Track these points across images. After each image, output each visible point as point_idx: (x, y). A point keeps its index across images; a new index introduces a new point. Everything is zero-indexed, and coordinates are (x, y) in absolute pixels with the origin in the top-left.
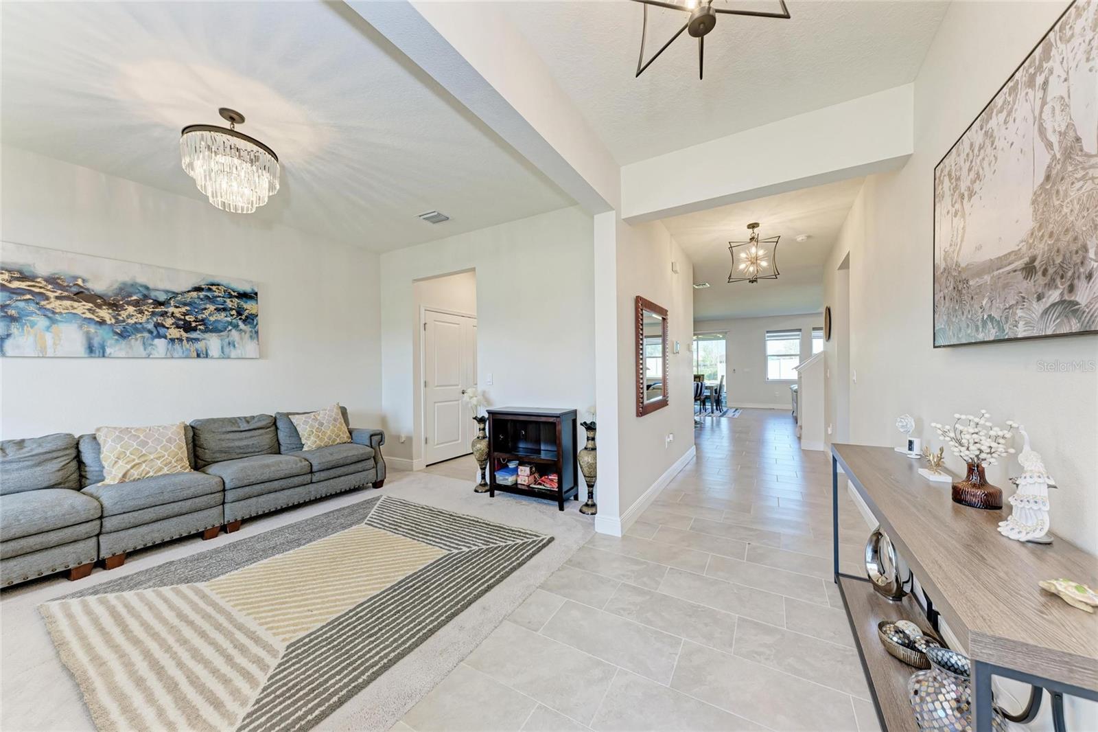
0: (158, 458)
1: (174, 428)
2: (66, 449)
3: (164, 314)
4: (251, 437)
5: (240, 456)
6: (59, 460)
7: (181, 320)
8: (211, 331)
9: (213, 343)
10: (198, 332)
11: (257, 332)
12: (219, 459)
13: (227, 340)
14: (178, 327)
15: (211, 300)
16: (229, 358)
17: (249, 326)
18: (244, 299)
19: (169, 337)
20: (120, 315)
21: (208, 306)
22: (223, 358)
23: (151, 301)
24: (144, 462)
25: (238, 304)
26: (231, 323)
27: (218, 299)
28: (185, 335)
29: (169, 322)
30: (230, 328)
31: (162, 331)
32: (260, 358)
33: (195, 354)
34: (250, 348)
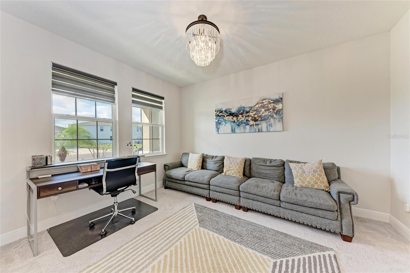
0: (233, 170)
1: (241, 159)
2: (220, 161)
3: (248, 116)
4: (270, 170)
5: (264, 178)
6: (219, 163)
7: (253, 117)
8: (263, 120)
9: (264, 125)
10: (259, 121)
11: (282, 118)
12: (256, 176)
13: (269, 123)
14: (253, 120)
15: (263, 107)
16: (270, 131)
17: (278, 115)
18: (276, 103)
19: (250, 124)
20: (238, 119)
21: (262, 110)
22: (267, 132)
23: (245, 112)
24: (230, 170)
25: (273, 106)
26: (270, 116)
27: (266, 106)
28: (255, 123)
29: (250, 118)
30: (270, 117)
31: (248, 122)
32: (283, 131)
33: (257, 131)
34: (278, 126)
